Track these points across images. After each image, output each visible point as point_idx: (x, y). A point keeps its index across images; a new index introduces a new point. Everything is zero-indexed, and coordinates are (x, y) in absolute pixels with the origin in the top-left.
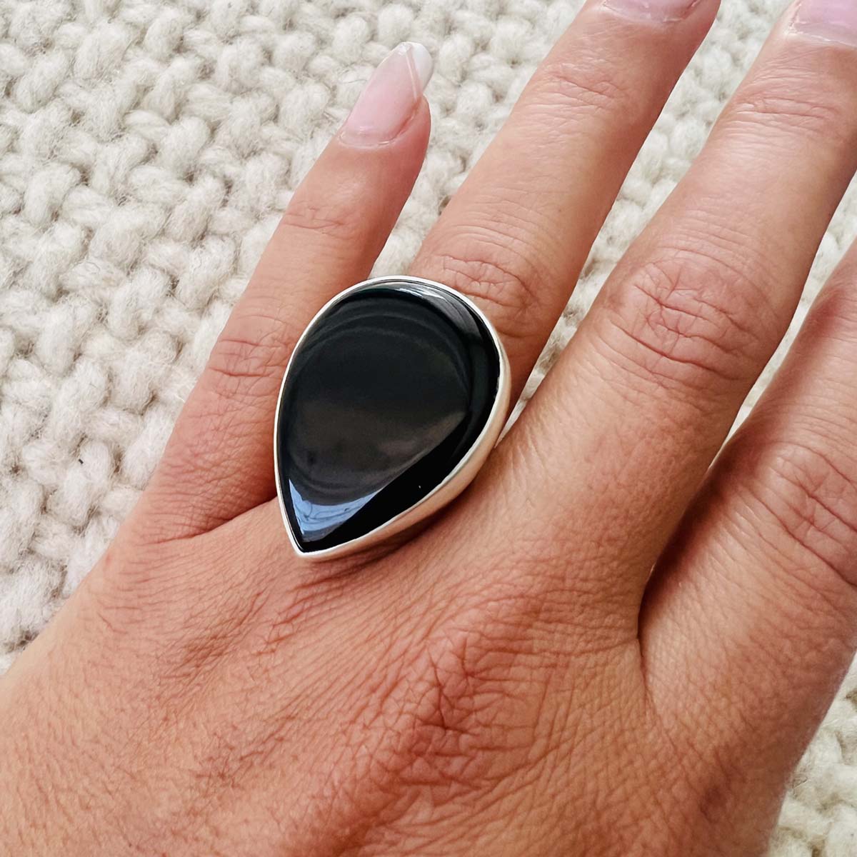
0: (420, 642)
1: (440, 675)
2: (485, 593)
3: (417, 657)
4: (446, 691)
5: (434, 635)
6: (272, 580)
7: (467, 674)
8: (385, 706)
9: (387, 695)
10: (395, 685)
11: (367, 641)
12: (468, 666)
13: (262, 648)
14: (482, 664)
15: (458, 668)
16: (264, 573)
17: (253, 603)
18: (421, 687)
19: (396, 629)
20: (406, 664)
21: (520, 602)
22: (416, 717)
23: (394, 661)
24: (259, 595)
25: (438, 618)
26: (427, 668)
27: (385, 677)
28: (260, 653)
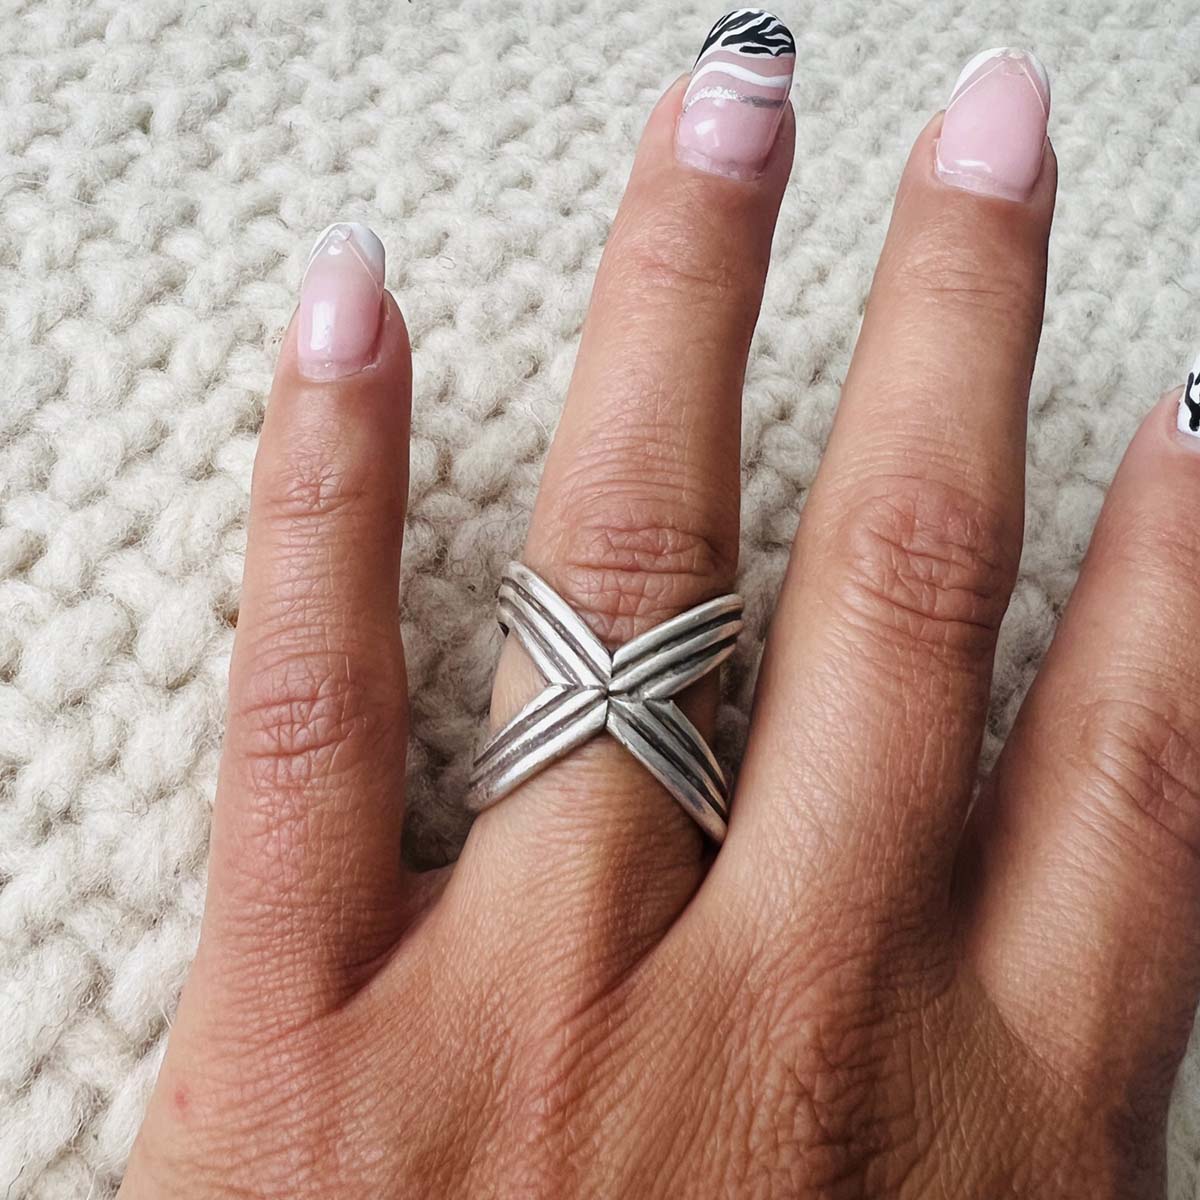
0: (760, 1052)
1: (802, 1080)
2: (814, 964)
3: (764, 1071)
4: (816, 1096)
5: (774, 1035)
6: (507, 1032)
7: (832, 1068)
8: (751, 1146)
9: (748, 1131)
10: (752, 1113)
11: (693, 1074)
12: (830, 1059)
13: (540, 1129)
14: (844, 1050)
15: (821, 1064)
16: (487, 1025)
17: (490, 1075)
18: (787, 1103)
19: (721, 1046)
20: (754, 1084)
21: (857, 964)
22: (798, 1142)
23: (739, 1087)
24: (493, 1061)
25: (770, 1012)
26: (784, 1077)
27: (737, 1108)
28: (541, 1139)
